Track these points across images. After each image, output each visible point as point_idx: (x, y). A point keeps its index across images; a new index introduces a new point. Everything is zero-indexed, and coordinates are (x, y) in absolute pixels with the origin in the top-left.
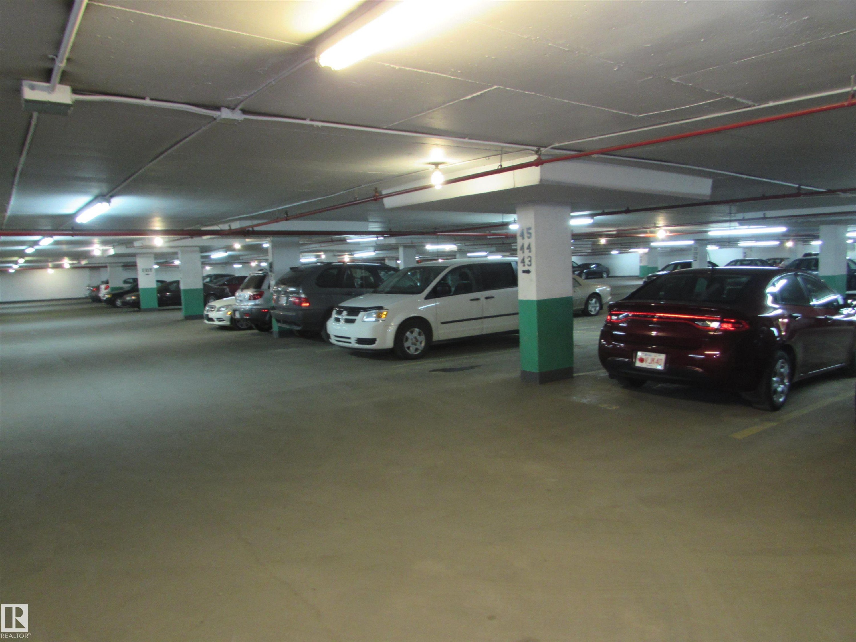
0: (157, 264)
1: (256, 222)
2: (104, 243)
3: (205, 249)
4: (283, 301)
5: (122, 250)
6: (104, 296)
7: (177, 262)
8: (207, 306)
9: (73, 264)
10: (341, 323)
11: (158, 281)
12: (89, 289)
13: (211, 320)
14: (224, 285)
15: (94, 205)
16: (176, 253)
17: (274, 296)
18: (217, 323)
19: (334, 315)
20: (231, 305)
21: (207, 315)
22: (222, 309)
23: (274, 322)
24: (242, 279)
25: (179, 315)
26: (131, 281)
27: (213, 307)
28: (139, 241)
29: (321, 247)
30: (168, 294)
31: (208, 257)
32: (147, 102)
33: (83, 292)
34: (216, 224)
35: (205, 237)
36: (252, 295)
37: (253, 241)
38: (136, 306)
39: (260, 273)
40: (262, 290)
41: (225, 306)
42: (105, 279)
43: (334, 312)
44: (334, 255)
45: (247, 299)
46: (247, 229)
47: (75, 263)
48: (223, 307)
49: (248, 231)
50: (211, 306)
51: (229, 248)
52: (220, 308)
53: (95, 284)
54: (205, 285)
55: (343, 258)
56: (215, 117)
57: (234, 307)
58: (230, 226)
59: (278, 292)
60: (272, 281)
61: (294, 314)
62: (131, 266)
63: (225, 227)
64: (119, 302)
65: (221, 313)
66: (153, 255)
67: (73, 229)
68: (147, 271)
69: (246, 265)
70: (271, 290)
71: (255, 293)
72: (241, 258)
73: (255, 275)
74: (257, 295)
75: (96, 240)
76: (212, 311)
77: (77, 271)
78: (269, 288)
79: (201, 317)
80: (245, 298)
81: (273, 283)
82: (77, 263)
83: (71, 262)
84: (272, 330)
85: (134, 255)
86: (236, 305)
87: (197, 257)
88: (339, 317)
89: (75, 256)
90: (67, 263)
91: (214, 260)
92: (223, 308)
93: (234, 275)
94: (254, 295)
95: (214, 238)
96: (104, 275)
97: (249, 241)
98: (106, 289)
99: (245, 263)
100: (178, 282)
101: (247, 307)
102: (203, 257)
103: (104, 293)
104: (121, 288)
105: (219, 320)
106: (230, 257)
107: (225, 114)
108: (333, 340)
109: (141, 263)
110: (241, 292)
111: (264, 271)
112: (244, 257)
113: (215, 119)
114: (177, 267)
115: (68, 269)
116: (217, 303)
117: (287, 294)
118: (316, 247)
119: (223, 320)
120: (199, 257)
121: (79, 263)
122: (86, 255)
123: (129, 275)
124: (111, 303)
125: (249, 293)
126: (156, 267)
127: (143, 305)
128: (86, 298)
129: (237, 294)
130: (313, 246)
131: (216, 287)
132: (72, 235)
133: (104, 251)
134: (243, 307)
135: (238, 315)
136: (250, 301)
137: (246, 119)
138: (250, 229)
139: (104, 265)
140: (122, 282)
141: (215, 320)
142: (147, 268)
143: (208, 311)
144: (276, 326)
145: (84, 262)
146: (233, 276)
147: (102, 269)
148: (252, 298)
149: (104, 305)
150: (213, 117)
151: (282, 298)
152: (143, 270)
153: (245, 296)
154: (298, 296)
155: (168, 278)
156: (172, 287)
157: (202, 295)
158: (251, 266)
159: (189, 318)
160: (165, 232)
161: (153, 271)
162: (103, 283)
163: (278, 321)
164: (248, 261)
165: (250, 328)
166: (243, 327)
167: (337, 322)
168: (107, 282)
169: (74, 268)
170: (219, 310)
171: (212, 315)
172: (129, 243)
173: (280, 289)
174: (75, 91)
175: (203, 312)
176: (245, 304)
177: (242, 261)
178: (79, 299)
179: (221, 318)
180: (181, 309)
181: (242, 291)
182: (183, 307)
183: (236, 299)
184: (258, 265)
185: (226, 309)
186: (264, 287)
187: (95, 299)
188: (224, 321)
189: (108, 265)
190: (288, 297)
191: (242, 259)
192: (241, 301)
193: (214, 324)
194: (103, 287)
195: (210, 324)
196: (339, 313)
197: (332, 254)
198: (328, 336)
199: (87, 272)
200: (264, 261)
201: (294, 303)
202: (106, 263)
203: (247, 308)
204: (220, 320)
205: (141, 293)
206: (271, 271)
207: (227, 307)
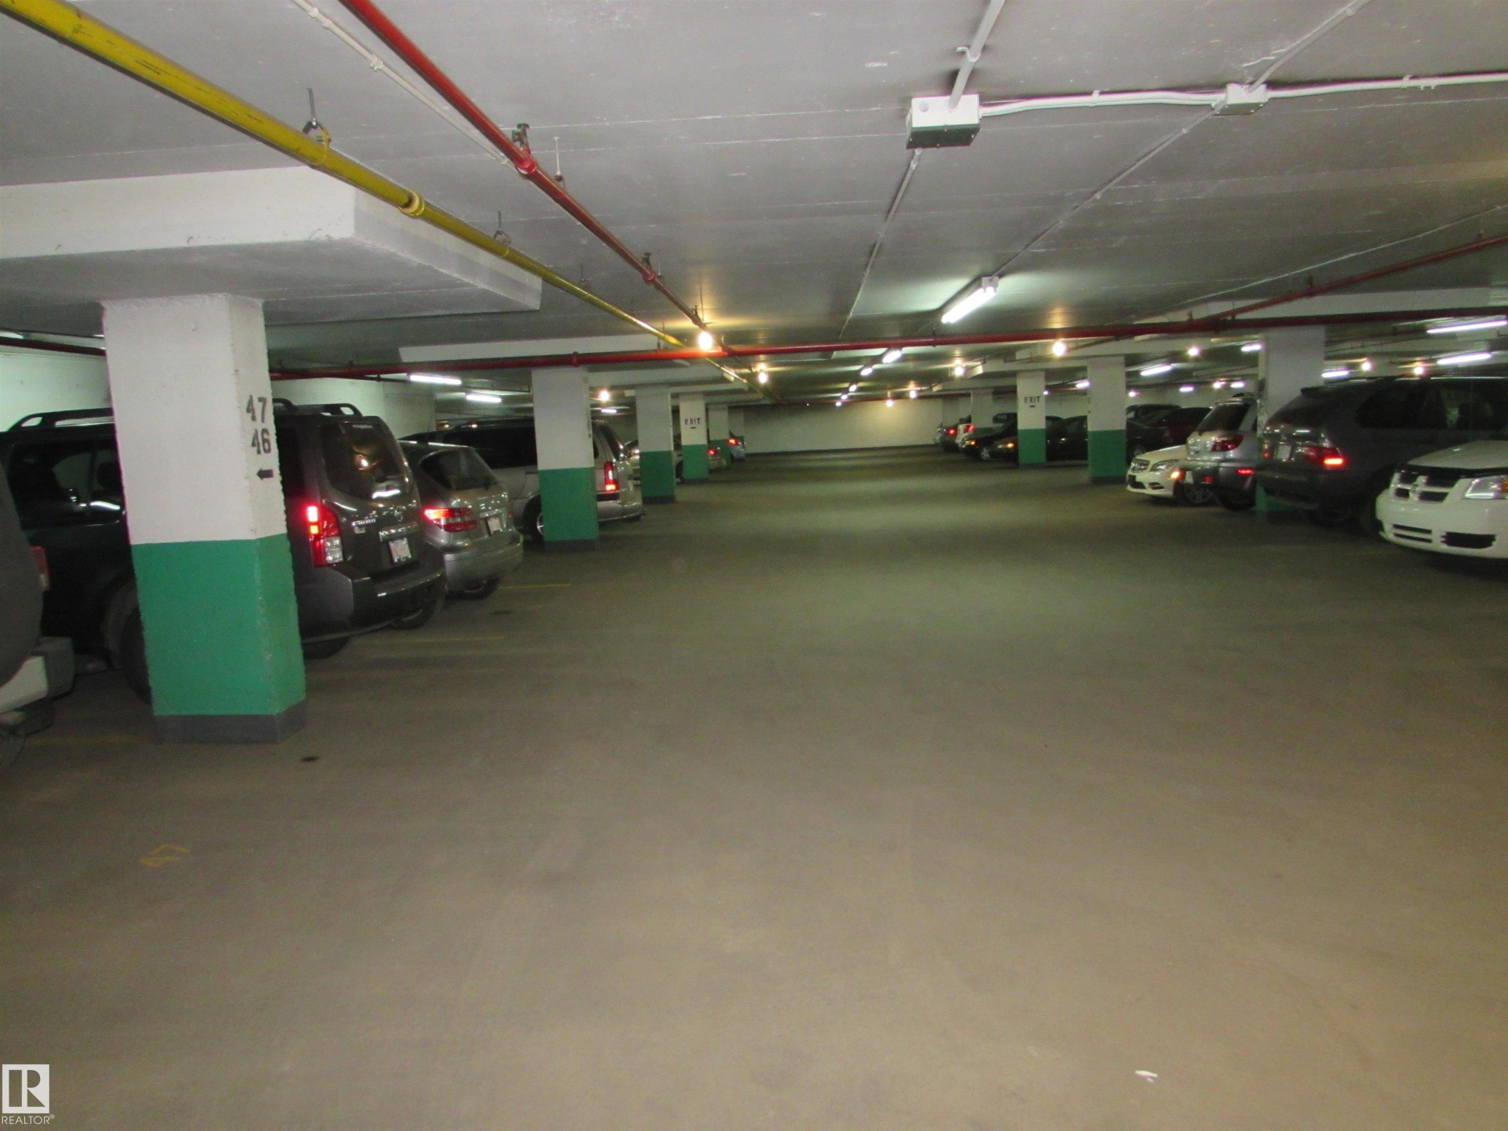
0: (1048, 388)
1: (1240, 304)
2: (969, 356)
3: (1134, 360)
4: (1284, 454)
5: (997, 366)
6: (963, 442)
7: (1082, 385)
8: (1133, 460)
9: (921, 391)
10: (1409, 501)
11: (1048, 418)
12: (939, 431)
13: (1140, 485)
14: (1160, 423)
15: (973, 291)
16: (1084, 369)
17: (1264, 443)
18: (1149, 491)
19: (1396, 483)
20: (1176, 461)
21: (1134, 477)
22: (1162, 467)
23: (1260, 493)
24: (1201, 412)
25: (1084, 476)
26: (1005, 417)
27: (1145, 464)
28: (1025, 349)
29: (1363, 347)
30: (1063, 439)
31: (1137, 373)
32: (1096, 99)
33: (931, 436)
34: (1161, 313)
35: (1139, 338)
36: (1219, 441)
37: (1223, 342)
38: (1011, 460)
39: (1238, 401)
40: (1240, 434)
41: (1167, 461)
42: (965, 416)
43: (1396, 477)
44: (1392, 363)
45: (1210, 449)
46: (1221, 319)
47: (924, 390)
48: (1162, 463)
49: (1225, 321)
50: (1141, 462)
51: (1175, 356)
52: (1158, 464)
53: (951, 422)
54: (1129, 424)
55: (1411, 369)
56: (1213, 105)
57: (1186, 463)
58: (1191, 315)
59: (1274, 438)
60: (1263, 415)
61: (1304, 478)
62: (1009, 393)
63: (1181, 317)
64: (985, 453)
65: (1158, 473)
66: (1043, 373)
67: (934, 334)
68: (1032, 400)
69: (1203, 387)
70: (1259, 432)
71: (1225, 439)
72: (1195, 374)
73: (1228, 404)
74: (1229, 442)
75: (958, 351)
76: (1140, 469)
77: (926, 404)
78: (1255, 428)
79: (1121, 480)
80: (1205, 448)
81: (1263, 419)
82: (927, 390)
83: (919, 389)
84: (1254, 508)
85: (1013, 374)
86: (1186, 459)
87: (1119, 373)
88: (1408, 487)
89: (925, 379)
90: (912, 390)
91: (1146, 378)
92: (1162, 465)
93: (1177, 407)
94: (1223, 442)
95: (1156, 339)
96: (964, 409)
97: (1215, 341)
98: (966, 430)
99: (1202, 384)
100: (1083, 420)
101: (1209, 463)
102: (1129, 375)
103: (962, 438)
104: (990, 430)
105: (1152, 486)
106: (1175, 372)
107: (1236, 95)
108: (1389, 534)
109: (1026, 387)
110: (1199, 436)
111: (1245, 397)
112: (1200, 373)
113: (1213, 109)
114: (1084, 392)
115: (915, 399)
116: (1152, 457)
117: (1293, 441)
118: (1352, 348)
119: (1161, 488)
120: (1124, 375)
121: (931, 388)
122: (943, 377)
123: (1003, 408)
124: (972, 454)
125: (1212, 438)
126: (1046, 393)
127: (1023, 458)
128: (936, 445)
129: (1191, 441)
130: (1346, 345)
131: (1147, 427)
132: (933, 344)
133: (968, 369)
134: (1201, 463)
135: (1189, 479)
136: (1214, 453)
137: (1273, 99)
138: (1229, 318)
139: (965, 392)
140: (991, 420)
141: (1147, 485)
142: (1032, 395)
143: (1134, 469)
144: (1262, 502)
145: (936, 389)
146: (1179, 409)
147: (962, 400)
148: (1218, 448)
149: (961, 457)
150: (1209, 105)
151: (1281, 448)
152: (1026, 399)
153: (1206, 444)
154: (1316, 444)
155: (1065, 412)
156: (1072, 428)
157: (1124, 440)
158: (1212, 389)
159: (1099, 481)
160: (1068, 333)
161: (1042, 400)
162: (962, 421)
163: (1269, 491)
164: (1206, 380)
165: (1209, 503)
166: (1197, 501)
167: (1399, 498)
168: (968, 420)
169: (921, 397)
170: (1154, 469)
171: (1140, 477)
172: (1008, 355)
173: (1277, 431)
174: (985, 101)
175: (1126, 473)
176: (1205, 458)
177: (1195, 380)
178: (923, 446)
179: (1157, 483)
180: (1086, 466)
181: (1200, 434)
182: (1089, 462)
183: (1188, 450)
184: (1227, 388)
185: (1167, 468)
186: (1245, 426)
187: (947, 446)
188: (1163, 490)
189: (970, 391)
190: (1294, 447)
191: (1197, 377)
192: (1197, 452)
193: (1143, 494)
194: (961, 427)
195: (1137, 493)
196: (1409, 478)
197: (1387, 360)
198: (1379, 526)
199: (938, 405)
200: (1239, 379)
201: (1306, 457)
202: (969, 389)
203: (1208, 465)
204: (1155, 485)
205: (1020, 438)
206: (1260, 397)
207: (1171, 463)
